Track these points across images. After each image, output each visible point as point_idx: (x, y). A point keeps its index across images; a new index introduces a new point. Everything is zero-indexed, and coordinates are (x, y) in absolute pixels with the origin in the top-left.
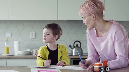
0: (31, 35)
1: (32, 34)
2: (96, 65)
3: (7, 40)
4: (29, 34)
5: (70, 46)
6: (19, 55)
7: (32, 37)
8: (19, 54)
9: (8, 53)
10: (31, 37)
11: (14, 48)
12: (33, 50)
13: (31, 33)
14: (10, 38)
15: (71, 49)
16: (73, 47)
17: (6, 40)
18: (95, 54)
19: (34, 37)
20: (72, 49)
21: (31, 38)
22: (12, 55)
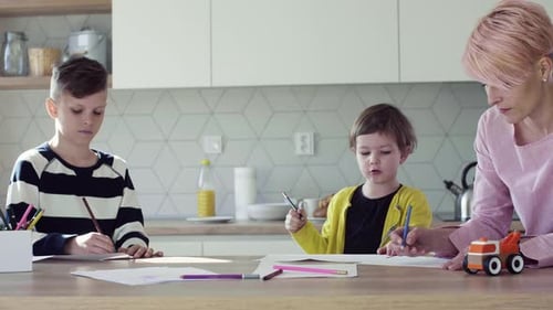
0: (299, 144)
1: (303, 138)
2: (475, 249)
3: (208, 164)
4: (291, 140)
5: (449, 185)
6: (252, 219)
7: (303, 148)
8: (254, 216)
9: (211, 212)
10: (299, 151)
11: (233, 192)
12: (306, 200)
13: (298, 136)
14: (219, 154)
15: (455, 197)
16: (461, 186)
17: (204, 162)
18: (497, 212)
19: (309, 151)
20: (457, 194)
21: (301, 156)
22: (225, 222)
